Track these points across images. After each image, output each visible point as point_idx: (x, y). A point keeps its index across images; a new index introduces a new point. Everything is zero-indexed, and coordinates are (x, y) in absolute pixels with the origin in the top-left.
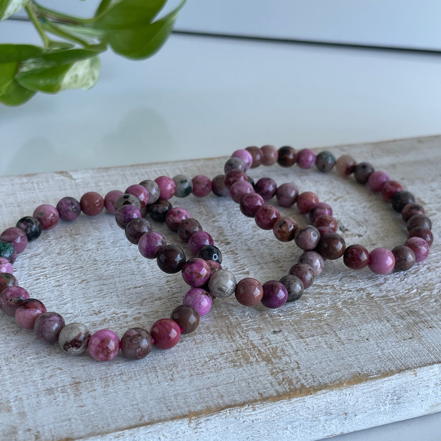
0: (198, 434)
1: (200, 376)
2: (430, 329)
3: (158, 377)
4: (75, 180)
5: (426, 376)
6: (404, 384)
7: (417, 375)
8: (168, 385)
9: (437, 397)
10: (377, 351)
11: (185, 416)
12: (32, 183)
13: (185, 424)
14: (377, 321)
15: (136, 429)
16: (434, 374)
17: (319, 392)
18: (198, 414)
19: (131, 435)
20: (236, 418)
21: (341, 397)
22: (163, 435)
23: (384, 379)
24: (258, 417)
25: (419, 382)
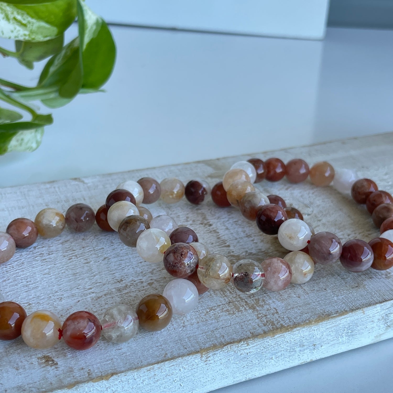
0: (207, 366)
1: (205, 322)
2: (370, 279)
3: (173, 325)
4: (86, 184)
5: (371, 314)
6: (356, 320)
7: (365, 313)
8: (182, 330)
9: (379, 329)
10: (334, 297)
11: (198, 352)
12: (54, 188)
13: (198, 358)
14: (330, 275)
15: (162, 364)
16: (377, 311)
17: (295, 330)
18: (207, 350)
19: (159, 368)
20: (235, 352)
21: (311, 332)
22: (183, 367)
23: (341, 317)
24: (251, 350)
25: (367, 319)
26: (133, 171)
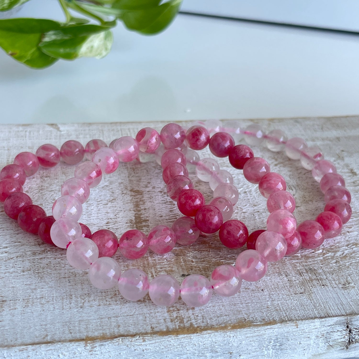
0: (93, 356)
1: (107, 306)
2: (323, 287)
3: (71, 304)
4: (61, 131)
5: (307, 329)
6: (285, 333)
7: (298, 326)
8: (77, 311)
9: (318, 348)
10: (268, 301)
11: (82, 340)
12: (26, 131)
13: (82, 346)
14: (276, 274)
15: (38, 346)
16: (315, 327)
17: (205, 332)
18: (93, 339)
19: (33, 350)
20: (128, 346)
21: (226, 338)
22: (62, 354)
23: (266, 327)
24: (148, 347)
25: (301, 333)
26: (116, 123)
